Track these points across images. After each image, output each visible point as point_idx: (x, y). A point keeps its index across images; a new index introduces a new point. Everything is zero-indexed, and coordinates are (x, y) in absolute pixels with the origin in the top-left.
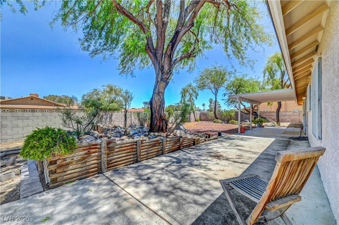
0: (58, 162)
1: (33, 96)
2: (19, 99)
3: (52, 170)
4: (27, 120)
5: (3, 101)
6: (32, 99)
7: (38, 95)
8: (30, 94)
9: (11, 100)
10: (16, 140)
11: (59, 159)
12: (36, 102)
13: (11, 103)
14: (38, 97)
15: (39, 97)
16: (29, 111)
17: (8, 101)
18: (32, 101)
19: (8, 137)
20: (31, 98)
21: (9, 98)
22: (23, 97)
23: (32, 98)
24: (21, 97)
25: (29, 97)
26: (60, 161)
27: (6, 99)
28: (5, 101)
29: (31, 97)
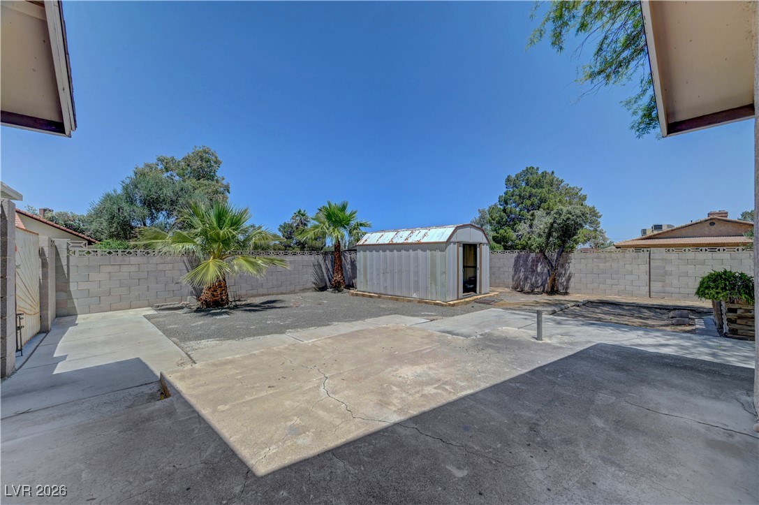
0: (739, 312)
1: (715, 217)
2: (686, 226)
3: (730, 319)
4: (701, 266)
5: (660, 232)
6: (712, 224)
7: (727, 213)
8: (708, 214)
9: (672, 230)
10: (685, 297)
11: (741, 308)
12: (721, 229)
13: (672, 235)
14: (726, 217)
15: (729, 218)
16: (706, 250)
17: (667, 232)
18: (713, 228)
19: (673, 290)
20: (710, 222)
21: (669, 226)
22: (694, 222)
23: (712, 221)
24: (690, 223)
25: (706, 221)
26: (742, 311)
27: (665, 229)
28: (663, 233)
29: (711, 219)
